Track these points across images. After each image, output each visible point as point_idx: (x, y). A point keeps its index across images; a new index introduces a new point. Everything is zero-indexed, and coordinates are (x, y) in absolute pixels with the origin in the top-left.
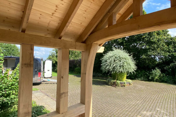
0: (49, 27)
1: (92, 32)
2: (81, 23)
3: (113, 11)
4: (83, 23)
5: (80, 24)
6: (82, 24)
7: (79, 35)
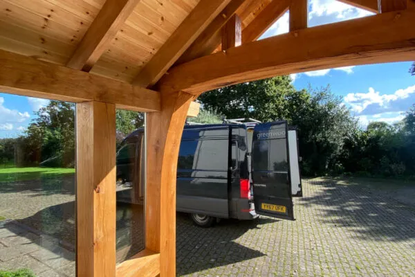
0: (48, 30)
1: (177, 61)
2: (150, 34)
3: (235, 12)
4: (154, 34)
5: (146, 34)
6: (150, 36)
7: (141, 67)
